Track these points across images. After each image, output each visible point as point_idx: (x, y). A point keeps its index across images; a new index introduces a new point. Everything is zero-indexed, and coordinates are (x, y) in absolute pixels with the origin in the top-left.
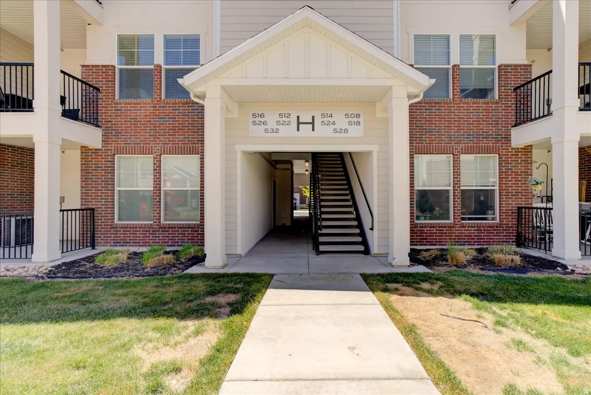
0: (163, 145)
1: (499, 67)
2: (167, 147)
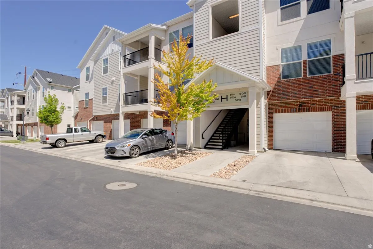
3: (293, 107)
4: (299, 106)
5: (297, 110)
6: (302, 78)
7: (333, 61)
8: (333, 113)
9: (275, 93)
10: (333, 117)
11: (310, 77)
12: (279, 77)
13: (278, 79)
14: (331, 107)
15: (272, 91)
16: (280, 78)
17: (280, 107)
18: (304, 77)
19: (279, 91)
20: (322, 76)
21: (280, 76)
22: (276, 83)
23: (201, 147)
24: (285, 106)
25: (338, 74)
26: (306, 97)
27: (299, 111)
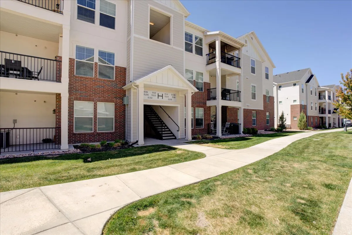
0: (99, 98)
1: (204, 82)
2: (100, 99)
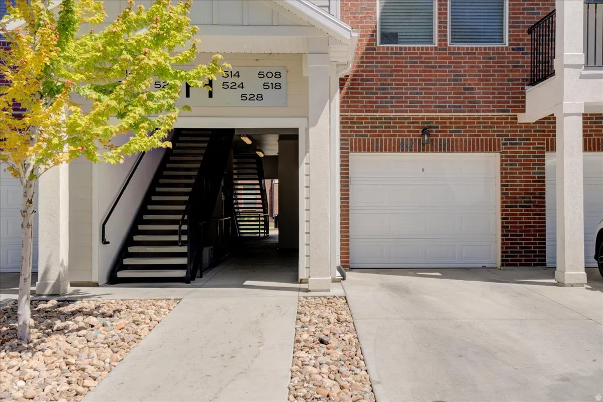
3: (406, 136)
4: (423, 135)
5: (415, 146)
6: (436, 48)
7: (510, 9)
8: (502, 157)
9: (359, 84)
10: (502, 169)
11: (454, 48)
12: (372, 36)
13: (370, 40)
14: (499, 140)
15: (353, 80)
16: (375, 40)
17: (369, 131)
18: (439, 45)
19: (372, 80)
20: (485, 48)
21: (375, 31)
22: (363, 54)
23: (95, 279)
24: (384, 131)
25: (520, 49)
26: (445, 107)
27: (422, 147)
